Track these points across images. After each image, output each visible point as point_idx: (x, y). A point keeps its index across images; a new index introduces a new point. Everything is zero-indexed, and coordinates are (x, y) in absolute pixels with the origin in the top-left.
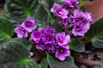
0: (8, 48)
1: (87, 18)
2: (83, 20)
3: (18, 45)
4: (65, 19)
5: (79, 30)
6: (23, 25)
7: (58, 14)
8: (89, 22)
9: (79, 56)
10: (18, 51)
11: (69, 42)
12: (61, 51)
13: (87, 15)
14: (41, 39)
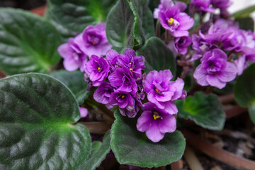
0: (20, 87)
1: (241, 44)
2: (230, 49)
3: (50, 85)
4: (182, 39)
5: (213, 72)
6: (79, 40)
7: (166, 22)
8: (244, 56)
9: (214, 141)
10: (47, 99)
11: (179, 97)
12: (155, 118)
13: (244, 37)
14: (106, 79)
